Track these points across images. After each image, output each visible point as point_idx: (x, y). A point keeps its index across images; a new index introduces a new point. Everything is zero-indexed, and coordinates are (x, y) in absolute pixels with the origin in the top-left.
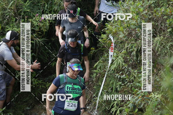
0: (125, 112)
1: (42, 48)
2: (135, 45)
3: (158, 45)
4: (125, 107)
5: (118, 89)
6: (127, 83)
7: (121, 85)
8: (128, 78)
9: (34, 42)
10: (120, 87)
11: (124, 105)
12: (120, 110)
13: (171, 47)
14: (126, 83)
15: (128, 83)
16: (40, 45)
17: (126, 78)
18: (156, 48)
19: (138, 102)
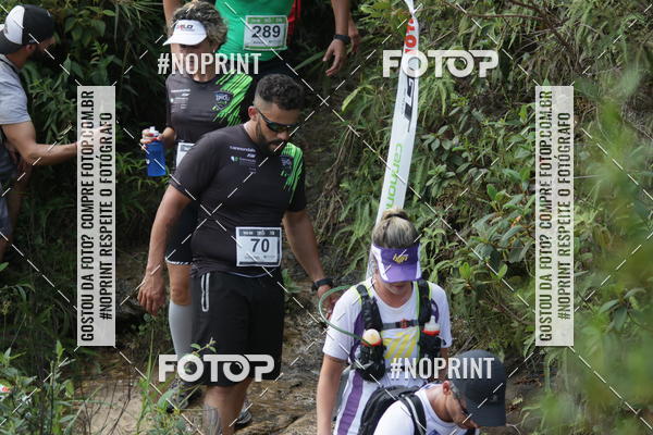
0: (459, 276)
1: (147, 36)
2: (498, 24)
3: (582, 25)
4: (460, 259)
5: (434, 192)
6: (466, 170)
7: (442, 177)
8: (471, 150)
9: (116, 15)
10: (440, 184)
11: (457, 252)
12: (439, 272)
13: (635, 33)
14: (463, 167)
15: (469, 168)
16: (137, 25)
17: (462, 152)
18: (578, 37)
19: (509, 240)
